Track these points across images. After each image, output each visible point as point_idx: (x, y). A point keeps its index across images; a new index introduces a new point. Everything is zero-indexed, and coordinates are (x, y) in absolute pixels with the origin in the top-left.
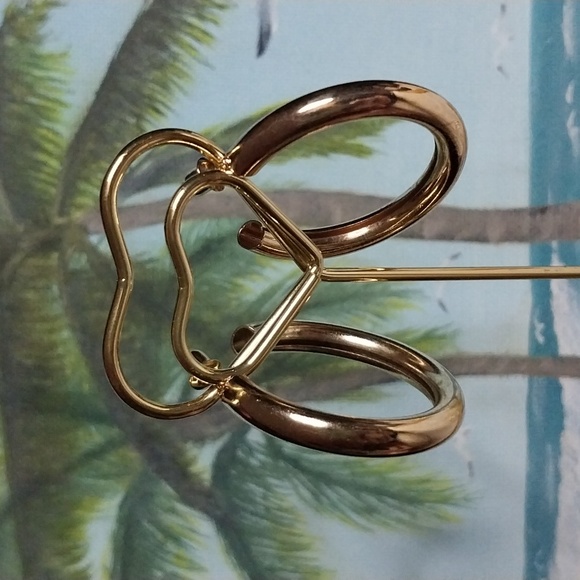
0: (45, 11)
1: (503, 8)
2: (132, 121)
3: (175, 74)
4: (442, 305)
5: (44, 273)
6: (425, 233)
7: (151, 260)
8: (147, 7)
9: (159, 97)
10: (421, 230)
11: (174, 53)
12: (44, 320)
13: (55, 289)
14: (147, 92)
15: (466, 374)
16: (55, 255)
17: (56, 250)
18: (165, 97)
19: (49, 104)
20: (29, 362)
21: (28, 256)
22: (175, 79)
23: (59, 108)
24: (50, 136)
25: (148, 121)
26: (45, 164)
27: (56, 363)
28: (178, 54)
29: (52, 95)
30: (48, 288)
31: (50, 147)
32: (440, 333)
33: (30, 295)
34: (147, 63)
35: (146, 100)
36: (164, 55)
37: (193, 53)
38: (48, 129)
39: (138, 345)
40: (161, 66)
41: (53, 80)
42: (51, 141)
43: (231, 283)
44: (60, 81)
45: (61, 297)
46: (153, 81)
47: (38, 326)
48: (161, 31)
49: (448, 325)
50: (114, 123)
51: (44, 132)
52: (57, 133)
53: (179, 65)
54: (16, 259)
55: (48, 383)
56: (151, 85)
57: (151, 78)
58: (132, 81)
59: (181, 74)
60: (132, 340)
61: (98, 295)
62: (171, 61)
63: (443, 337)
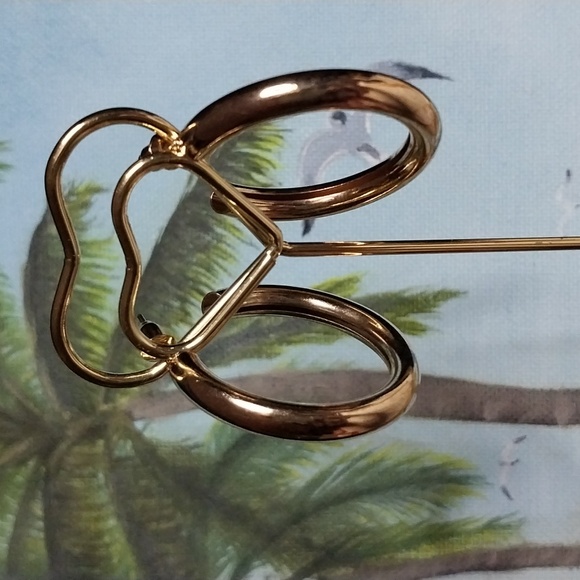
0: (88, 197)
1: (569, 173)
2: (177, 304)
3: (218, 256)
4: (506, 492)
5: (90, 461)
6: (486, 415)
7: (197, 446)
8: (190, 189)
9: (204, 279)
10: (482, 412)
11: (217, 234)
12: (90, 508)
13: (101, 476)
14: (190, 275)
15: (533, 566)
16: (101, 443)
17: (101, 437)
18: (209, 278)
19: (94, 291)
20: (77, 551)
21: (74, 444)
22: (220, 261)
23: (103, 294)
24: (95, 322)
25: (193, 304)
26: (90, 351)
27: (102, 552)
28: (222, 236)
29: (97, 281)
30: (94, 476)
31: (95, 333)
32: (503, 522)
33: (77, 483)
34: (191, 246)
35: (191, 283)
36: (208, 238)
37: (237, 233)
38: (94, 316)
39: (184, 533)
40: (206, 248)
41: (98, 266)
42: (96, 328)
43: (279, 468)
44: (104, 267)
45: (106, 484)
46: (196, 264)
47: (85, 514)
48: (205, 212)
49: (513, 514)
50: (159, 307)
51: (89, 319)
52: (101, 319)
53: (224, 246)
54: (63, 446)
55: (97, 571)
56: (195, 268)
57: (195, 260)
58: (176, 264)
59: (226, 256)
60: (178, 529)
61: (143, 482)
62: (215, 242)
63: (508, 527)
